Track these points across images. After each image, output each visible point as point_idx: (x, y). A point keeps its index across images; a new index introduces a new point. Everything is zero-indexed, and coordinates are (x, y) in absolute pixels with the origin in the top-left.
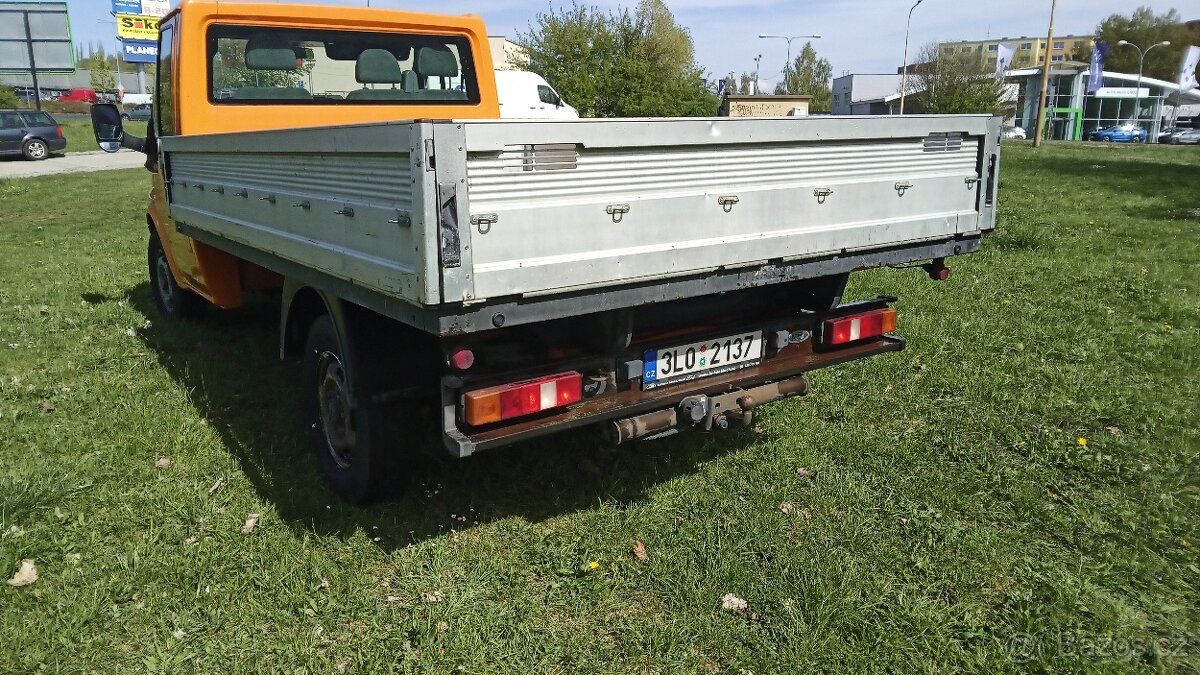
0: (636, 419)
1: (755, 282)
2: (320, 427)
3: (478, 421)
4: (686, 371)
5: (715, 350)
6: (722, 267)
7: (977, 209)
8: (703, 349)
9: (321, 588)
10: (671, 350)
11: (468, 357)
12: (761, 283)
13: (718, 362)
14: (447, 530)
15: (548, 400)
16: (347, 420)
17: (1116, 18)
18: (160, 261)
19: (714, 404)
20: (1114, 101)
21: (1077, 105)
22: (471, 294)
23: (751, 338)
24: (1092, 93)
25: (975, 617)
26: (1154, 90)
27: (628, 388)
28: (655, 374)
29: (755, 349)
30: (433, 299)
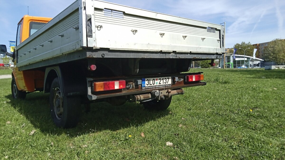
0: (141, 95)
1: (170, 57)
2: (53, 110)
3: (98, 90)
4: (153, 85)
5: (160, 80)
6: (161, 51)
7: (221, 47)
8: (157, 80)
9: (51, 145)
10: (149, 79)
11: (94, 67)
12: (171, 57)
13: (161, 84)
14: (89, 132)
15: (117, 87)
16: (61, 105)
17: (237, 44)
18: (14, 85)
19: (160, 93)
20: (240, 61)
21: (232, 62)
22: (95, 45)
23: (169, 78)
24: (235, 59)
25: (235, 144)
26: (248, 58)
27: (138, 88)
28: (145, 85)
29: (170, 82)
30: (85, 45)
